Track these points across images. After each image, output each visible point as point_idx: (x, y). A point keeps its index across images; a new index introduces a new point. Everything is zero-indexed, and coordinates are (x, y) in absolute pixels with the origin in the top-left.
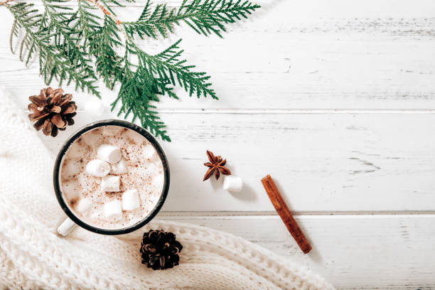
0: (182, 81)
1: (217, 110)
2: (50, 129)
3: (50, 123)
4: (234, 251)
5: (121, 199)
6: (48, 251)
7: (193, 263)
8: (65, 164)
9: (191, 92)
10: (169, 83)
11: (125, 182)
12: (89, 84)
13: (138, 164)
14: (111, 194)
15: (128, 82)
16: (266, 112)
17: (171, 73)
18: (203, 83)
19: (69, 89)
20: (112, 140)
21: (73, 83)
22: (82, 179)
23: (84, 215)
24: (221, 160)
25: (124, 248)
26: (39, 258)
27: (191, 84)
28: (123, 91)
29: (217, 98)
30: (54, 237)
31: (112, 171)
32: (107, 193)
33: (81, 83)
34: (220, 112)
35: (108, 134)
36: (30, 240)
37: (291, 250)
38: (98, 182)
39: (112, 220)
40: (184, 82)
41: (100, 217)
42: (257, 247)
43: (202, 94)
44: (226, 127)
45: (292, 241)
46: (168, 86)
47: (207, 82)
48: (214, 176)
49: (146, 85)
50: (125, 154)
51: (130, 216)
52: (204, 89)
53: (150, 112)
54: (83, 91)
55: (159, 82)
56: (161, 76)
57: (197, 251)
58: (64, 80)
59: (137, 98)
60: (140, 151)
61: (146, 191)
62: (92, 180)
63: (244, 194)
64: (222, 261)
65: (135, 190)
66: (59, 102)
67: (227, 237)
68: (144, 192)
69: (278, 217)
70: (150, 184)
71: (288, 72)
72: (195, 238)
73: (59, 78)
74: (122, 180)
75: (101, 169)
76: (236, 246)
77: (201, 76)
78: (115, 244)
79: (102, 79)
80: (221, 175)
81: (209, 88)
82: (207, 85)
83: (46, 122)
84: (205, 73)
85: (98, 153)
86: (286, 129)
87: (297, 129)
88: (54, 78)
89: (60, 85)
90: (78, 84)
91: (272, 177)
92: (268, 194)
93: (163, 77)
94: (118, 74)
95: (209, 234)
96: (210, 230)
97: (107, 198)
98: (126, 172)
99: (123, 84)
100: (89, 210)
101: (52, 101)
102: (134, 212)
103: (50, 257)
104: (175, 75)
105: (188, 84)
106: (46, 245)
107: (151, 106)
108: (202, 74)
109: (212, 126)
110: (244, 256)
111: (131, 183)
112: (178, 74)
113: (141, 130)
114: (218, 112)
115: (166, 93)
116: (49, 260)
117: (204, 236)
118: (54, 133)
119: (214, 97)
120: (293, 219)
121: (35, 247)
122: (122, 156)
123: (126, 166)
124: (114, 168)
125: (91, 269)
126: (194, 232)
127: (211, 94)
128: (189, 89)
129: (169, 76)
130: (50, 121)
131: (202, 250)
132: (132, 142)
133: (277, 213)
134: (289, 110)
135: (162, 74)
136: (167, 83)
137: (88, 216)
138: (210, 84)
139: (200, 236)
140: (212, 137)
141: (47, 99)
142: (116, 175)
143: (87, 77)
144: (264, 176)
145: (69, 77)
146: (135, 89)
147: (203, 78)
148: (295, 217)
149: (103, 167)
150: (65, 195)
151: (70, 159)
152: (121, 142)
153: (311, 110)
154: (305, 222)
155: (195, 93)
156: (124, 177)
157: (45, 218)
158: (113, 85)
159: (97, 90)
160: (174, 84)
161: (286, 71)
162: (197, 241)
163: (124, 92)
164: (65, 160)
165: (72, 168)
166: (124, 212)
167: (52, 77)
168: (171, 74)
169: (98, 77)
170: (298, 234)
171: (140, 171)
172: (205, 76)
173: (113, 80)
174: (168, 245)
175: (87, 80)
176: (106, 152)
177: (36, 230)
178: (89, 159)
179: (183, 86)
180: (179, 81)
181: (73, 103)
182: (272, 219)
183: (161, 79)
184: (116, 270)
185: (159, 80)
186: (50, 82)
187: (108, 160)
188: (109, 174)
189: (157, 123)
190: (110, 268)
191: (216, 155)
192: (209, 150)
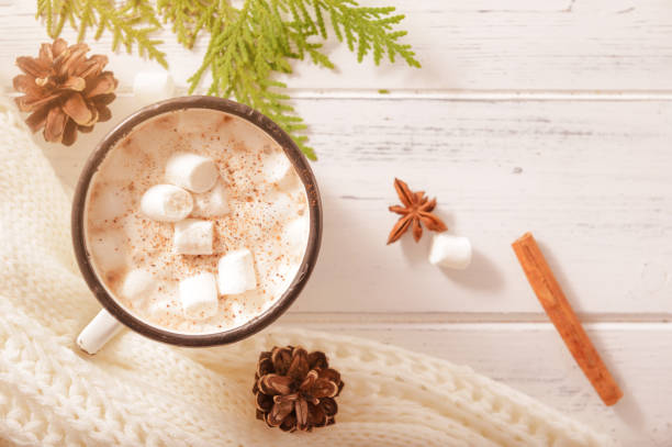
0: (342, 28)
1: (417, 91)
2: (61, 129)
3: (61, 117)
4: (455, 397)
5: (217, 272)
6: (58, 385)
7: (364, 421)
8: (95, 195)
9: (362, 53)
10: (314, 32)
11: (224, 233)
12: (142, 35)
13: (253, 194)
14: (194, 259)
15: (226, 30)
16: (522, 96)
17: (318, 10)
18: (387, 31)
19: (99, 45)
20: (197, 143)
21: (108, 35)
22: (133, 228)
23: (136, 304)
24: (425, 201)
25: (218, 385)
26: (38, 397)
27: (362, 36)
28: (214, 50)
29: (418, 65)
30: (70, 354)
31: (196, 208)
32: (185, 257)
33: (124, 34)
34: (424, 96)
35: (189, 130)
36: (19, 359)
37: (577, 398)
38: (166, 233)
39: (197, 316)
40: (347, 30)
41: (171, 310)
42: (504, 390)
43: (386, 56)
44: (437, 130)
45: (578, 378)
46: (312, 40)
47: (396, 28)
48: (410, 235)
49: (265, 37)
50: (225, 173)
51: (236, 307)
52: (389, 44)
53: (273, 97)
54: (130, 51)
55: (293, 30)
56: (296, 17)
57: (375, 396)
58: (88, 29)
59: (245, 66)
60: (257, 169)
61: (270, 254)
62: (153, 230)
63: (474, 274)
64: (429, 418)
65: (247, 252)
66: (79, 71)
67: (437, 366)
68: (264, 255)
69: (550, 327)
70: (279, 238)
71: (569, 10)
72: (369, 367)
73: (78, 22)
74: (219, 229)
75: (174, 202)
76: (459, 386)
77: (383, 17)
78: (198, 377)
79: (169, 26)
80: (425, 231)
81: (401, 41)
82: (395, 36)
83: (52, 115)
84: (393, 9)
85: (167, 170)
86: (566, 133)
87: (589, 134)
88: (68, 23)
89: (82, 37)
90: (118, 37)
91: (536, 237)
92: (528, 273)
93: (302, 18)
94: (204, 15)
95: (399, 361)
96: (401, 352)
97: (186, 269)
98: (227, 211)
99: (216, 36)
100: (146, 295)
101: (65, 69)
102: (245, 297)
103: (62, 398)
104: (326, 15)
105: (355, 35)
106: (53, 372)
107: (275, 84)
108: (386, 11)
109: (407, 128)
110: (476, 407)
111: (238, 235)
112: (333, 12)
113: (260, 119)
114: (419, 96)
115: (307, 55)
116: (59, 404)
117: (389, 364)
118: (69, 139)
119: (412, 62)
120: (581, 329)
121: (29, 373)
122: (219, 177)
123: (228, 199)
124: (201, 203)
125: (148, 426)
126: (368, 356)
127: (404, 55)
128: (356, 45)
129: (314, 18)
130: (62, 112)
131: (384, 392)
132: (241, 147)
133: (548, 318)
134: (572, 92)
135: (300, 13)
136: (309, 34)
137: (145, 306)
138: (403, 34)
139: (380, 364)
140: (405, 149)
141: (54, 61)
142: (205, 219)
143: (137, 21)
144: (519, 234)
145: (99, 21)
146: (242, 46)
147: (387, 21)
148: (586, 327)
149: (178, 199)
150: (97, 259)
151: (106, 184)
152: (217, 148)
153: (620, 92)
154: (607, 335)
155: (370, 53)
156: (223, 223)
157: (51, 315)
158: (193, 37)
159: (159, 48)
160: (325, 36)
161: (566, 7)
162: (375, 373)
163: (217, 53)
164: (97, 186)
165: (112, 203)
166: (222, 298)
167: (63, 22)
168: (319, 14)
169: (161, 19)
170: (593, 363)
171: (257, 210)
172: (392, 14)
173: (194, 26)
174: (316, 375)
175: (138, 27)
176: (184, 167)
177: (31, 339)
178: (148, 185)
179: (345, 39)
180: (337, 29)
181: (110, 74)
182: (536, 331)
183: (298, 25)
184: (202, 430)
185: (293, 25)
186: (59, 31)
187: (189, 185)
188: (190, 217)
189: (288, 119)
190: (189, 424)
191: (414, 188)
192: (400, 178)
